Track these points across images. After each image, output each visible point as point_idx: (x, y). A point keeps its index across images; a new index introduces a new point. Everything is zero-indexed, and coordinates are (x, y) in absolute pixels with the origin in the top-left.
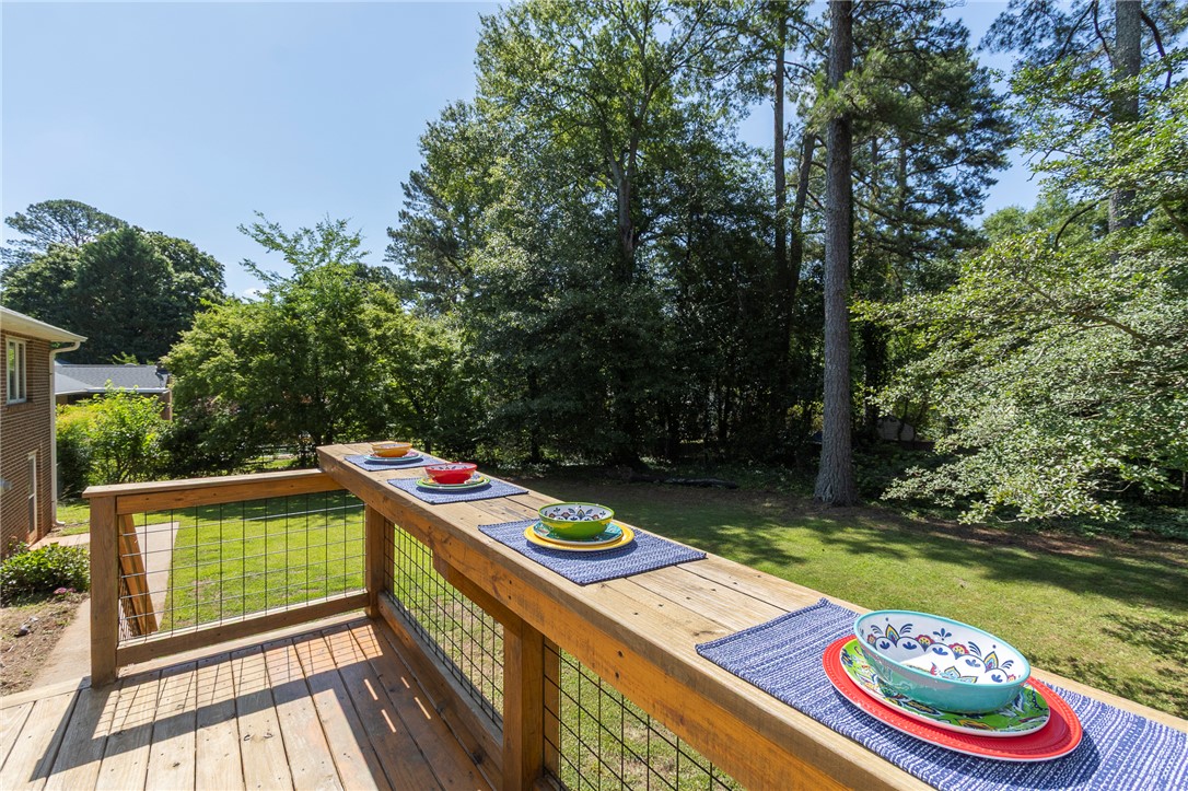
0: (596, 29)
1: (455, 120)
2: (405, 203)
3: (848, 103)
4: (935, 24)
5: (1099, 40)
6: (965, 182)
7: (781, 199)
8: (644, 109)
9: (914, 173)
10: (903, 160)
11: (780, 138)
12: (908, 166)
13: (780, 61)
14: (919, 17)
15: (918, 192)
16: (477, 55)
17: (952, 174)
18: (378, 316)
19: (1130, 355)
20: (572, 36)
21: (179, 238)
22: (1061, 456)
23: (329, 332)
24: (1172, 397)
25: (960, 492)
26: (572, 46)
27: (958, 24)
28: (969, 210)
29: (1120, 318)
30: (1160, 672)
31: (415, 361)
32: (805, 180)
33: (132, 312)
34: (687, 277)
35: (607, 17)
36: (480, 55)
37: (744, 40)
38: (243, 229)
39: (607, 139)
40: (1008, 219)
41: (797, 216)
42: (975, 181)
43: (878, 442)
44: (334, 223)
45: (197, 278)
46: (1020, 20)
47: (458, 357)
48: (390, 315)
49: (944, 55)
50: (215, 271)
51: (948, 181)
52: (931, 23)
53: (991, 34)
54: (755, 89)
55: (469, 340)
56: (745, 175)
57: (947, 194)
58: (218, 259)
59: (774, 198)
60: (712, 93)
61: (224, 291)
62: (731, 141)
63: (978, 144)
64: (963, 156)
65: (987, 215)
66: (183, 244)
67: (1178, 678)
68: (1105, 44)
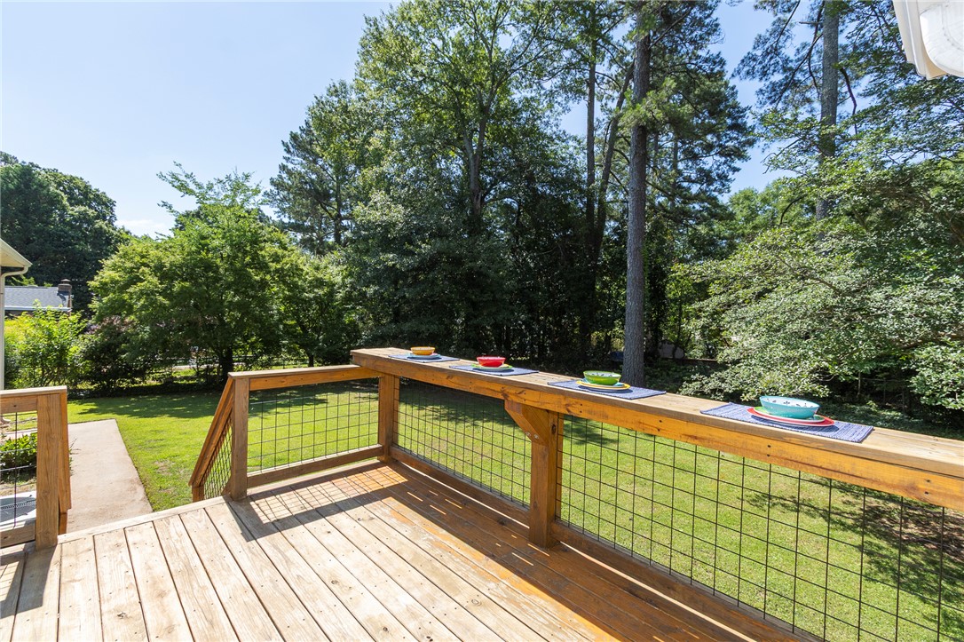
0: (453, 33)
1: (336, 96)
2: (284, 158)
3: (649, 115)
4: (703, 53)
5: (811, 78)
6: (718, 169)
7: (591, 177)
8: (491, 100)
9: (682, 160)
10: (675, 149)
11: (591, 129)
12: (679, 154)
13: (592, 71)
14: (692, 48)
15: (686, 174)
16: (360, 47)
17: (710, 162)
18: (276, 253)
19: (831, 301)
20: (433, 37)
21: (74, 175)
22: (796, 361)
23: (238, 265)
24: (854, 328)
25: (727, 390)
26: (433, 44)
27: (718, 55)
28: (720, 190)
29: (827, 279)
30: (844, 503)
31: (304, 290)
32: (608, 163)
33: (28, 239)
34: (518, 231)
35: (461, 24)
36: (363, 47)
37: (567, 54)
38: (161, 176)
39: (462, 120)
40: (747, 198)
41: (603, 190)
42: (725, 168)
43: (660, 359)
44: (240, 175)
45: (90, 212)
46: (760, 59)
47: (339, 288)
48: (286, 252)
49: (708, 76)
50: (107, 206)
51: (707, 167)
52: (700, 53)
53: (741, 66)
54: (574, 90)
55: (351, 274)
56: (564, 155)
57: (706, 177)
58: (110, 196)
59: (586, 174)
60: (542, 92)
61: (115, 224)
62: (554, 129)
63: (728, 141)
64: (717, 149)
65: (732, 193)
66: (77, 181)
67: (854, 505)
68: (814, 80)
